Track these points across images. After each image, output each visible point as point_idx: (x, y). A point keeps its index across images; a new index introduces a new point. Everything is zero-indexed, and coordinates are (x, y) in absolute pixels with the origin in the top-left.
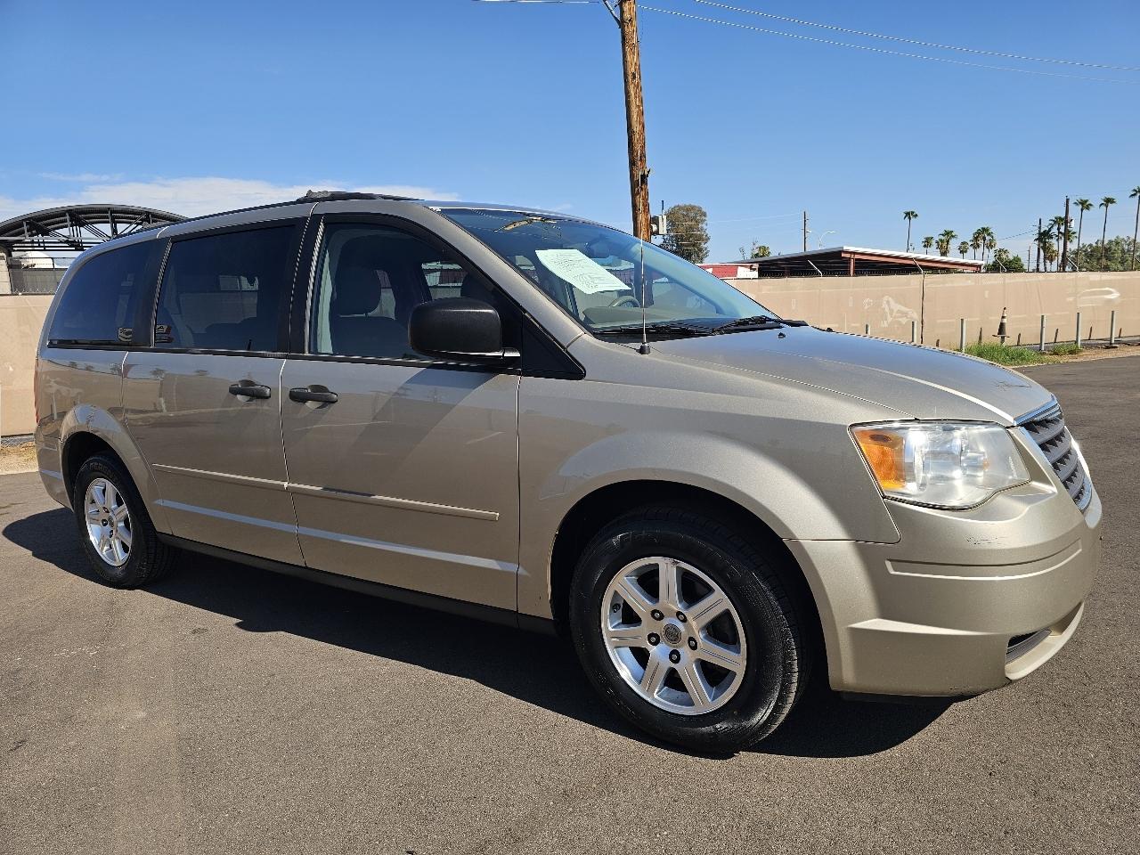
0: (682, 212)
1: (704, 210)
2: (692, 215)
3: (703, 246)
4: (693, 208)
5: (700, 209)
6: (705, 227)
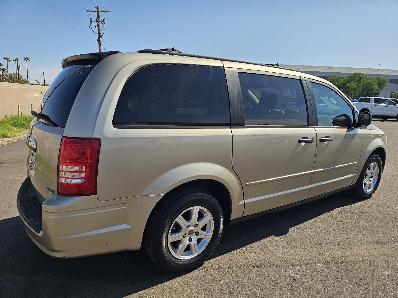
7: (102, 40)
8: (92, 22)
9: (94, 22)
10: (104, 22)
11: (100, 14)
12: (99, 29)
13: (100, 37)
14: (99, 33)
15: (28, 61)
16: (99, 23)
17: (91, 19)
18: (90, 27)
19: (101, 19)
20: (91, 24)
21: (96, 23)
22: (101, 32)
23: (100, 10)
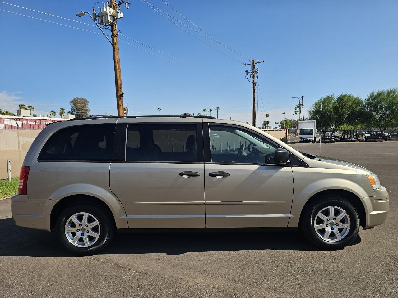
0: (79, 100)
1: (88, 100)
2: (83, 101)
3: (88, 113)
4: (83, 99)
5: (86, 100)
6: (88, 106)
7: (256, 87)
8: (249, 73)
9: (250, 73)
10: (257, 71)
11: (255, 65)
12: (253, 78)
13: (254, 84)
14: (254, 81)
15: (218, 110)
16: (254, 72)
17: (247, 71)
18: (246, 78)
19: (255, 70)
20: (247, 75)
21: (251, 73)
22: (256, 81)
23: (255, 62)
